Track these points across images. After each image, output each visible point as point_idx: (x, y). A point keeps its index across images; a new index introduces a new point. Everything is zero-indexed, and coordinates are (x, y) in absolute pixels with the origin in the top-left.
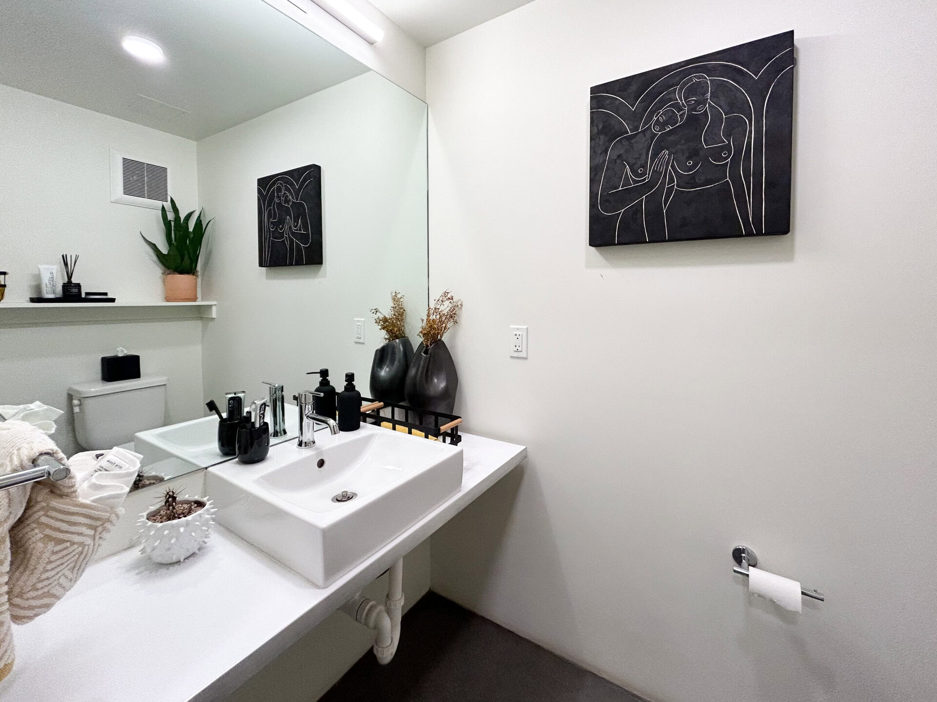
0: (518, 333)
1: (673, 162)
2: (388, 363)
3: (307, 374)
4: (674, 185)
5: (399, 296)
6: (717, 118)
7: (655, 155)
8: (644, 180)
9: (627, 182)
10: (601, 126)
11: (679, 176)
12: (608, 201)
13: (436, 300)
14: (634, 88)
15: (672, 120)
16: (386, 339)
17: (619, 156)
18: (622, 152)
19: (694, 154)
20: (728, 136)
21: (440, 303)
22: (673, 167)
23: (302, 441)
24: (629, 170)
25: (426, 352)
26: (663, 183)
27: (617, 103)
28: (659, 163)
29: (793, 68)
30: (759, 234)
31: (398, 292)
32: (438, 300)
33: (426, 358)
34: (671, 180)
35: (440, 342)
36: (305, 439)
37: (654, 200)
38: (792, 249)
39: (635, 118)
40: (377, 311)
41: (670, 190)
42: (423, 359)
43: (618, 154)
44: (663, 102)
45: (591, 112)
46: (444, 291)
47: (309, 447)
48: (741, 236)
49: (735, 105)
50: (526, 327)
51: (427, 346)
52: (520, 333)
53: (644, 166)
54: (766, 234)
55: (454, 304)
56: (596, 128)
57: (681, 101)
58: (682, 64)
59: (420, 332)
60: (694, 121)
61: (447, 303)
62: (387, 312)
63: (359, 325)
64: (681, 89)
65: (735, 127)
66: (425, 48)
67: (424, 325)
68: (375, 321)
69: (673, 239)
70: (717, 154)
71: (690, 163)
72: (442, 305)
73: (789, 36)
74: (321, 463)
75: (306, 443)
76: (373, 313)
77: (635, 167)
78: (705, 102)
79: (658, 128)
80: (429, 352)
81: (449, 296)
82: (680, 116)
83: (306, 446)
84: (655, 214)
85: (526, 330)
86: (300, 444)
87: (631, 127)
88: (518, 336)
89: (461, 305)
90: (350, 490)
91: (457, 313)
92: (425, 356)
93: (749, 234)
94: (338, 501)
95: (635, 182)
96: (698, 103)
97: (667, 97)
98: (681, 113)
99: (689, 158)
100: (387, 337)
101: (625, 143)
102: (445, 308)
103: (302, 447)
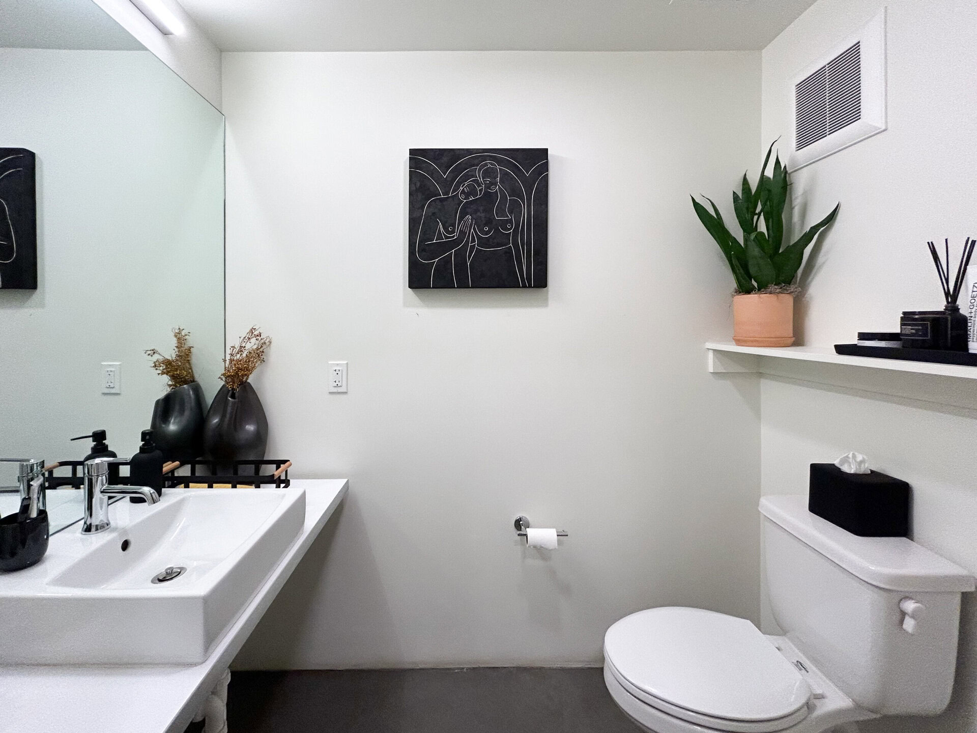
0: (337, 368)
1: (474, 226)
2: (176, 414)
3: (72, 440)
4: (475, 244)
5: (183, 333)
6: (504, 197)
7: (461, 219)
8: (454, 236)
9: (440, 237)
10: (418, 184)
11: (479, 238)
12: (424, 250)
13: (242, 338)
14: (445, 159)
15: (473, 192)
16: (170, 386)
17: (434, 214)
18: (436, 211)
19: (489, 221)
20: (511, 213)
21: (246, 341)
22: (474, 229)
23: (91, 524)
24: (441, 226)
25: (233, 396)
26: (467, 242)
27: (432, 168)
28: (464, 225)
29: (547, 174)
30: (530, 286)
31: (181, 328)
32: (245, 338)
33: (234, 403)
34: (473, 240)
35: (247, 384)
36: (95, 521)
37: (460, 255)
38: (547, 299)
39: (447, 185)
40: (154, 352)
41: (473, 247)
42: (230, 404)
43: (434, 211)
44: (466, 177)
45: (410, 171)
46: (251, 327)
47: (102, 530)
48: (519, 287)
49: (515, 192)
50: (346, 362)
51: (233, 389)
52: (340, 369)
53: (454, 226)
54: (534, 287)
55: (263, 341)
56: (414, 185)
57: (480, 179)
58: (480, 151)
59: (222, 375)
60: (489, 197)
61: (253, 340)
62: (170, 352)
63: (111, 371)
64: (480, 170)
65: (515, 208)
66: (221, 51)
67: (227, 366)
68: (154, 365)
69: (474, 286)
70: (504, 224)
71: (486, 229)
72: (248, 342)
73: (545, 151)
74: (125, 545)
75: (97, 526)
76: (149, 355)
77: (447, 225)
78: (496, 184)
79: (463, 197)
80: (237, 395)
81: (256, 333)
82: (480, 190)
83: (97, 529)
84: (461, 265)
85: (345, 365)
86: (88, 529)
87: (443, 191)
88: (337, 372)
89: (270, 342)
90: (174, 564)
91: (264, 351)
92: (233, 400)
93: (524, 286)
94: (160, 581)
95: (447, 237)
96: (492, 184)
97: (470, 173)
98: (480, 188)
99: (485, 225)
100: (170, 383)
101: (438, 202)
102: (252, 345)
103: (91, 533)
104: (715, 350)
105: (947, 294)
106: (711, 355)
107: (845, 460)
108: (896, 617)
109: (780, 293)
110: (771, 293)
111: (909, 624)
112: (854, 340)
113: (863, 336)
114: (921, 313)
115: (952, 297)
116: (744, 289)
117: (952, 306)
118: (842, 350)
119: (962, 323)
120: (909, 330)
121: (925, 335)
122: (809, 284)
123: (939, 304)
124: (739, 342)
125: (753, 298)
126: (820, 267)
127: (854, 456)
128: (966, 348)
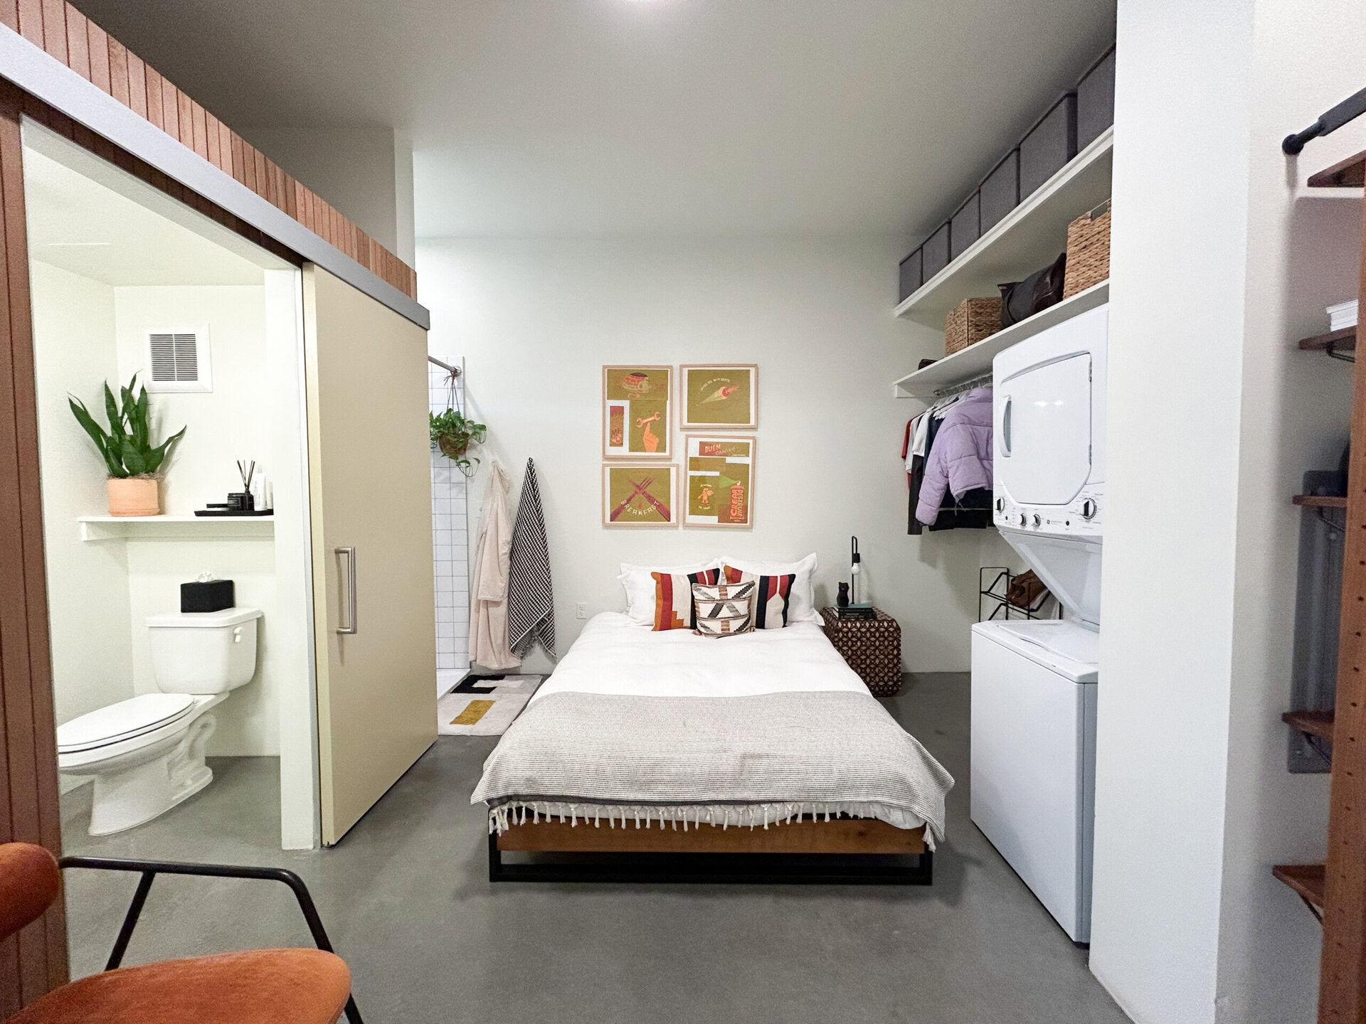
104: (87, 523)
105: (245, 485)
106: (84, 526)
107: (201, 576)
108: (232, 638)
109: (150, 479)
110: (142, 479)
111: (238, 639)
112: (205, 509)
113: (209, 506)
114: (236, 494)
115: (247, 486)
116: (118, 474)
117: (248, 491)
118: (199, 514)
119: (251, 498)
120: (231, 502)
121: (238, 504)
122: (167, 473)
123: (242, 490)
124: (114, 514)
125: (128, 482)
126: (173, 464)
127: (206, 574)
128: (253, 509)
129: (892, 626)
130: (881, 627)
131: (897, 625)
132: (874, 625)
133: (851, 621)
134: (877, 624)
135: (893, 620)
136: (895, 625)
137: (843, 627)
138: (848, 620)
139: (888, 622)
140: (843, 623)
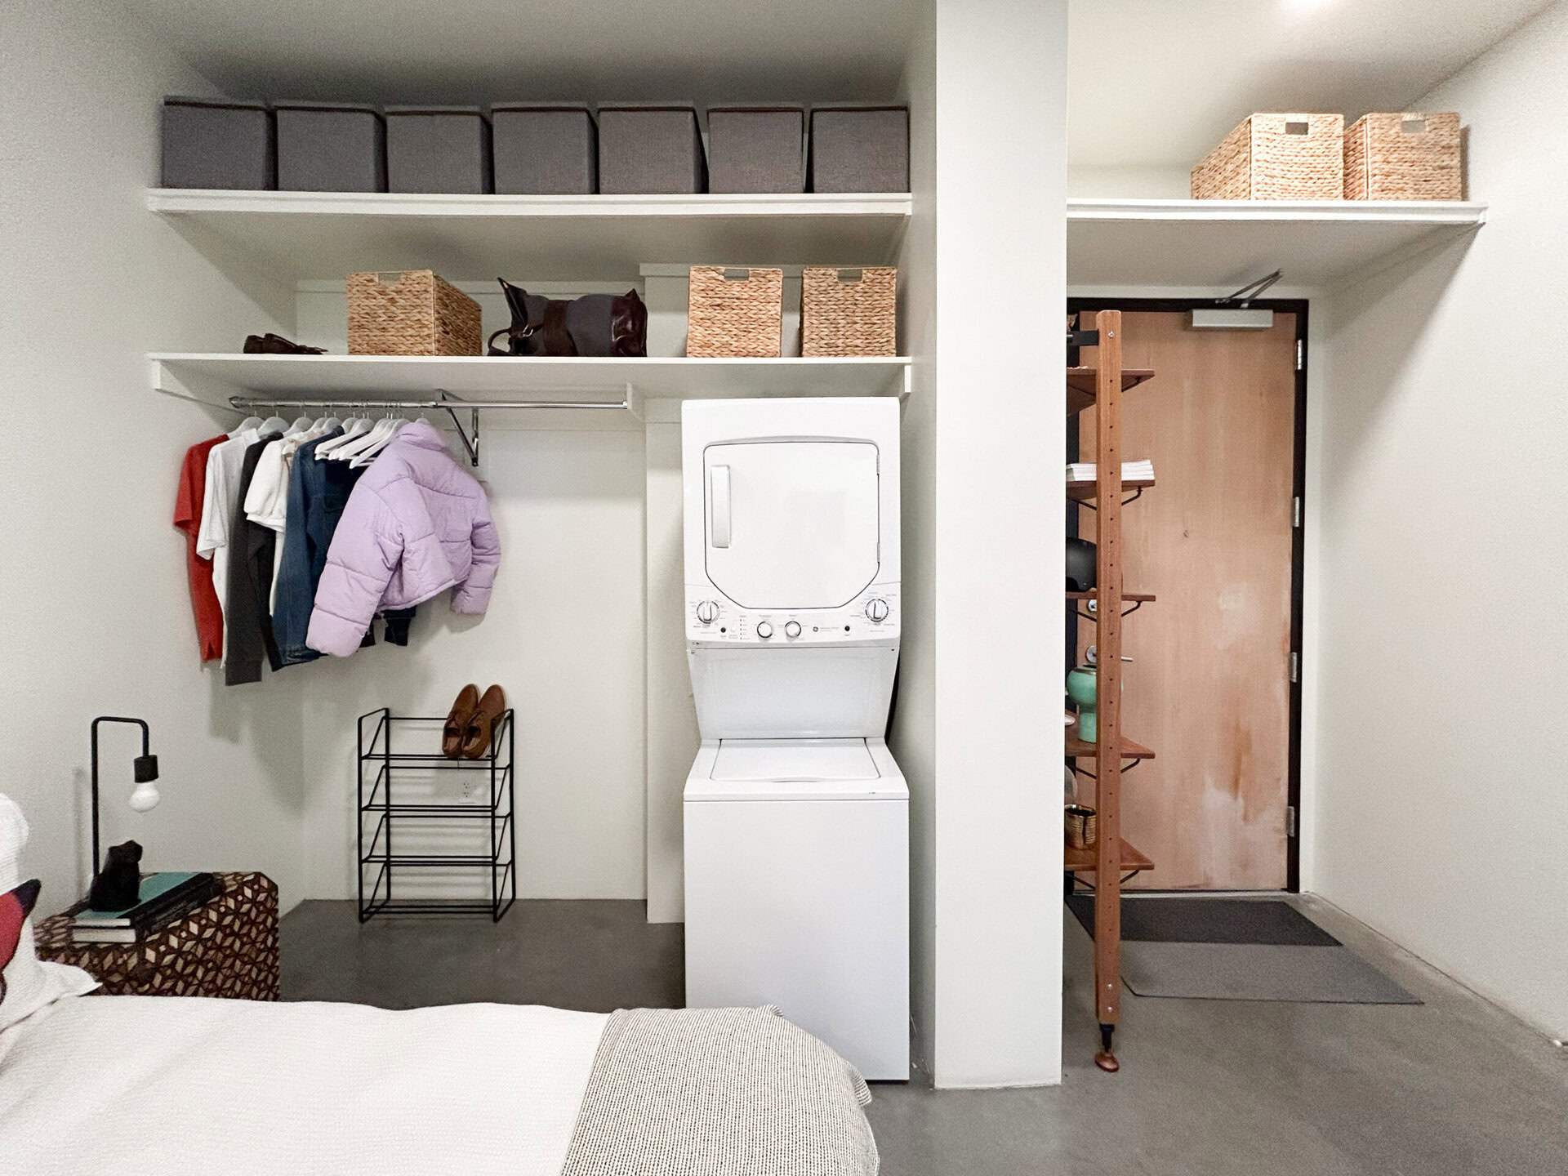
129: (261, 890)
130: (242, 903)
131: (269, 881)
132: (227, 907)
133: (173, 931)
134: (231, 903)
135: (258, 875)
136: (265, 883)
137: (160, 956)
138: (166, 932)
139: (250, 884)
140: (155, 945)
